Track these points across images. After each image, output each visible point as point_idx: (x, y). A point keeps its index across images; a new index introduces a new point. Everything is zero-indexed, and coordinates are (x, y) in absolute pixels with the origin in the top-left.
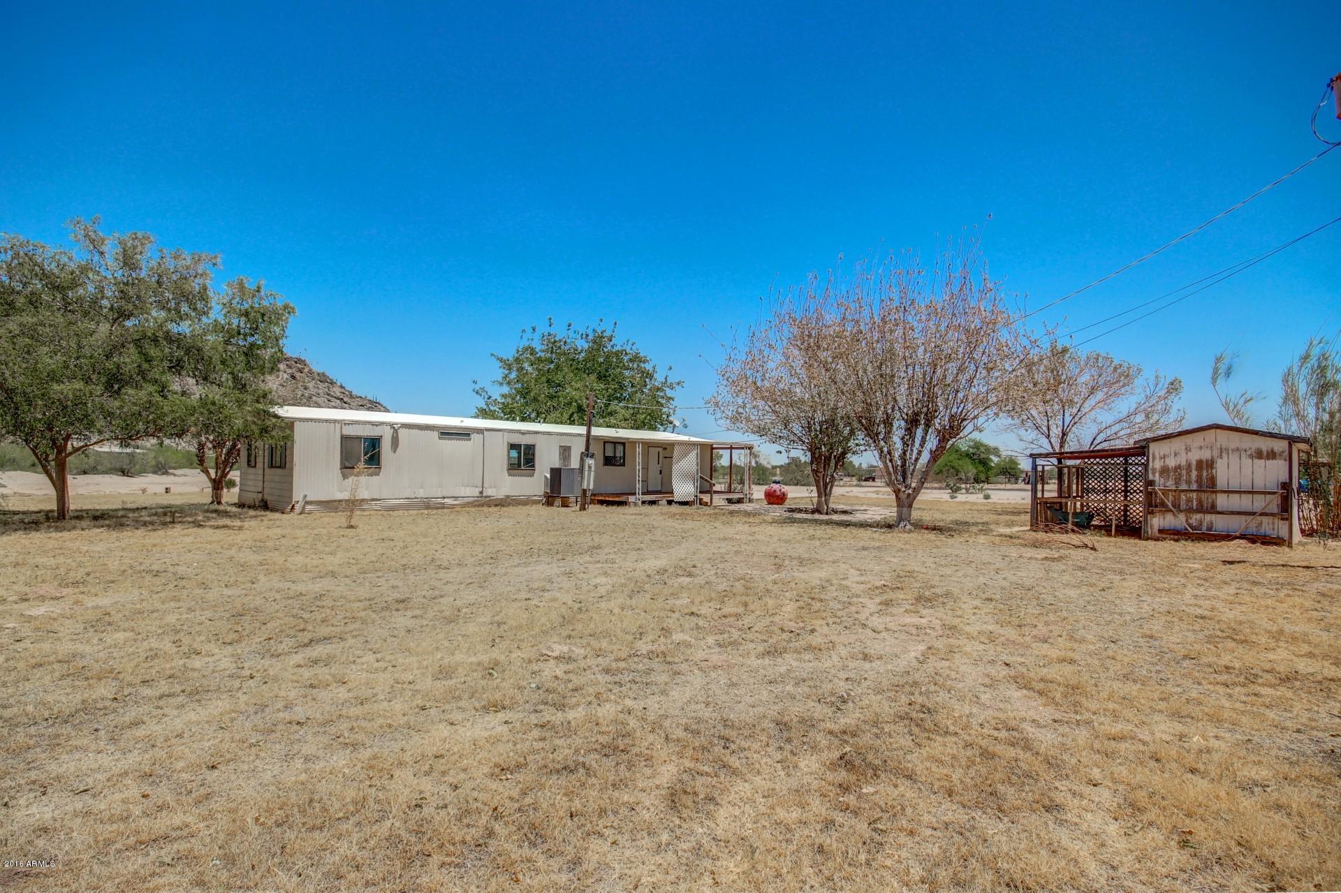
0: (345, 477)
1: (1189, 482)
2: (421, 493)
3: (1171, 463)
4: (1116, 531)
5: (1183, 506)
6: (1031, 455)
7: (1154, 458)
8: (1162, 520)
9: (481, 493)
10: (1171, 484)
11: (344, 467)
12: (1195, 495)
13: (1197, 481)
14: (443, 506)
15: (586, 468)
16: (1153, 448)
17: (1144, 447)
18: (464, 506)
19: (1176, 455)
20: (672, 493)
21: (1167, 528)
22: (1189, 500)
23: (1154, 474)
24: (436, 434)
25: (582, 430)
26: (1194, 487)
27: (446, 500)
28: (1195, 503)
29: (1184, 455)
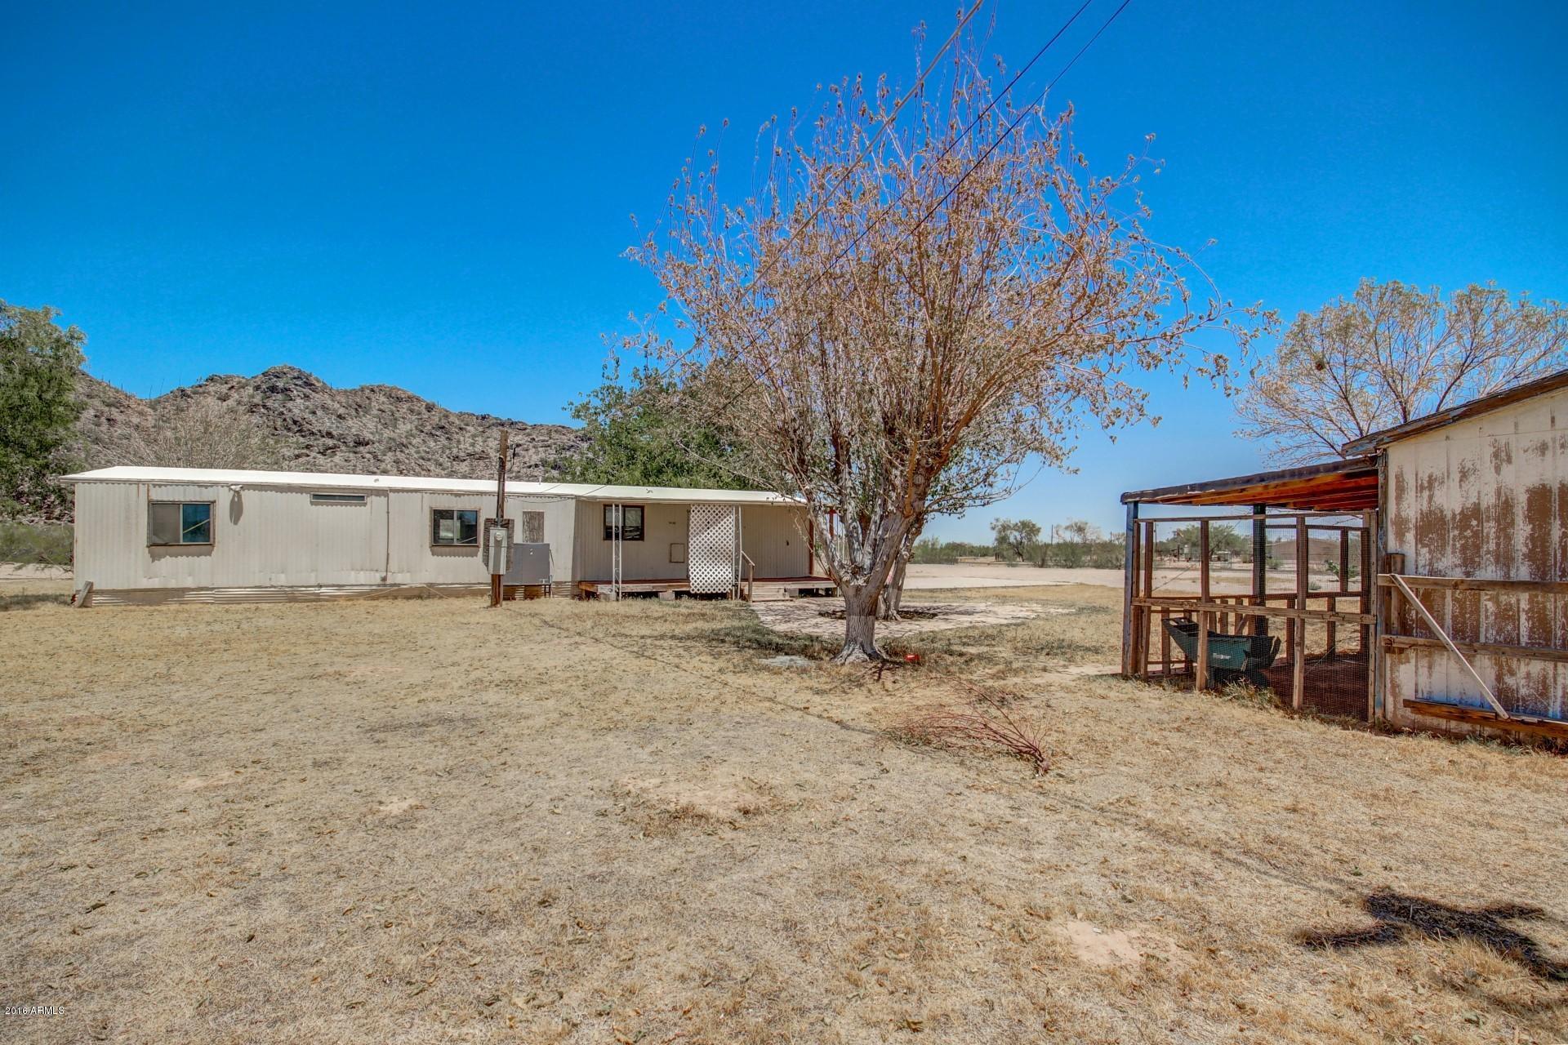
0: (154, 557)
1: (1504, 558)
2: (282, 580)
3: (1451, 500)
4: (1307, 690)
5: (1487, 633)
6: (1124, 498)
7: (1401, 490)
8: (1423, 671)
9: (384, 579)
10: (1450, 564)
11: (152, 545)
12: (1524, 599)
13: (1530, 556)
14: (317, 598)
15: (492, 543)
16: (1403, 461)
17: (1374, 460)
18: (349, 598)
19: (1464, 475)
20: (687, 579)
21: (1439, 695)
22: (1507, 615)
23: (1400, 535)
24: (306, 498)
25: (491, 486)
26: (1523, 572)
27: (323, 590)
28: (1524, 624)
29: (1488, 473)
